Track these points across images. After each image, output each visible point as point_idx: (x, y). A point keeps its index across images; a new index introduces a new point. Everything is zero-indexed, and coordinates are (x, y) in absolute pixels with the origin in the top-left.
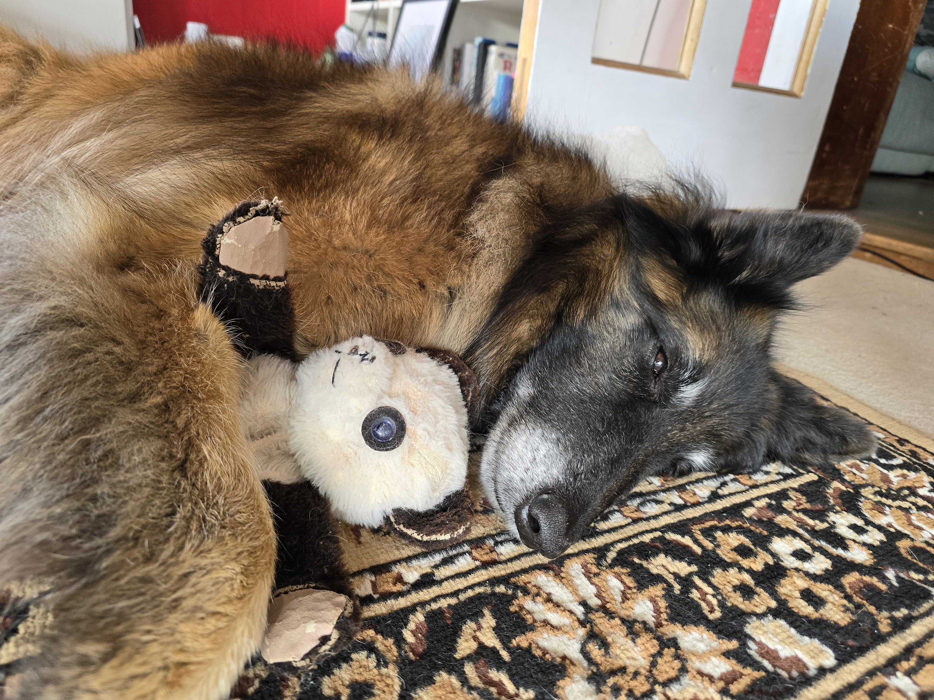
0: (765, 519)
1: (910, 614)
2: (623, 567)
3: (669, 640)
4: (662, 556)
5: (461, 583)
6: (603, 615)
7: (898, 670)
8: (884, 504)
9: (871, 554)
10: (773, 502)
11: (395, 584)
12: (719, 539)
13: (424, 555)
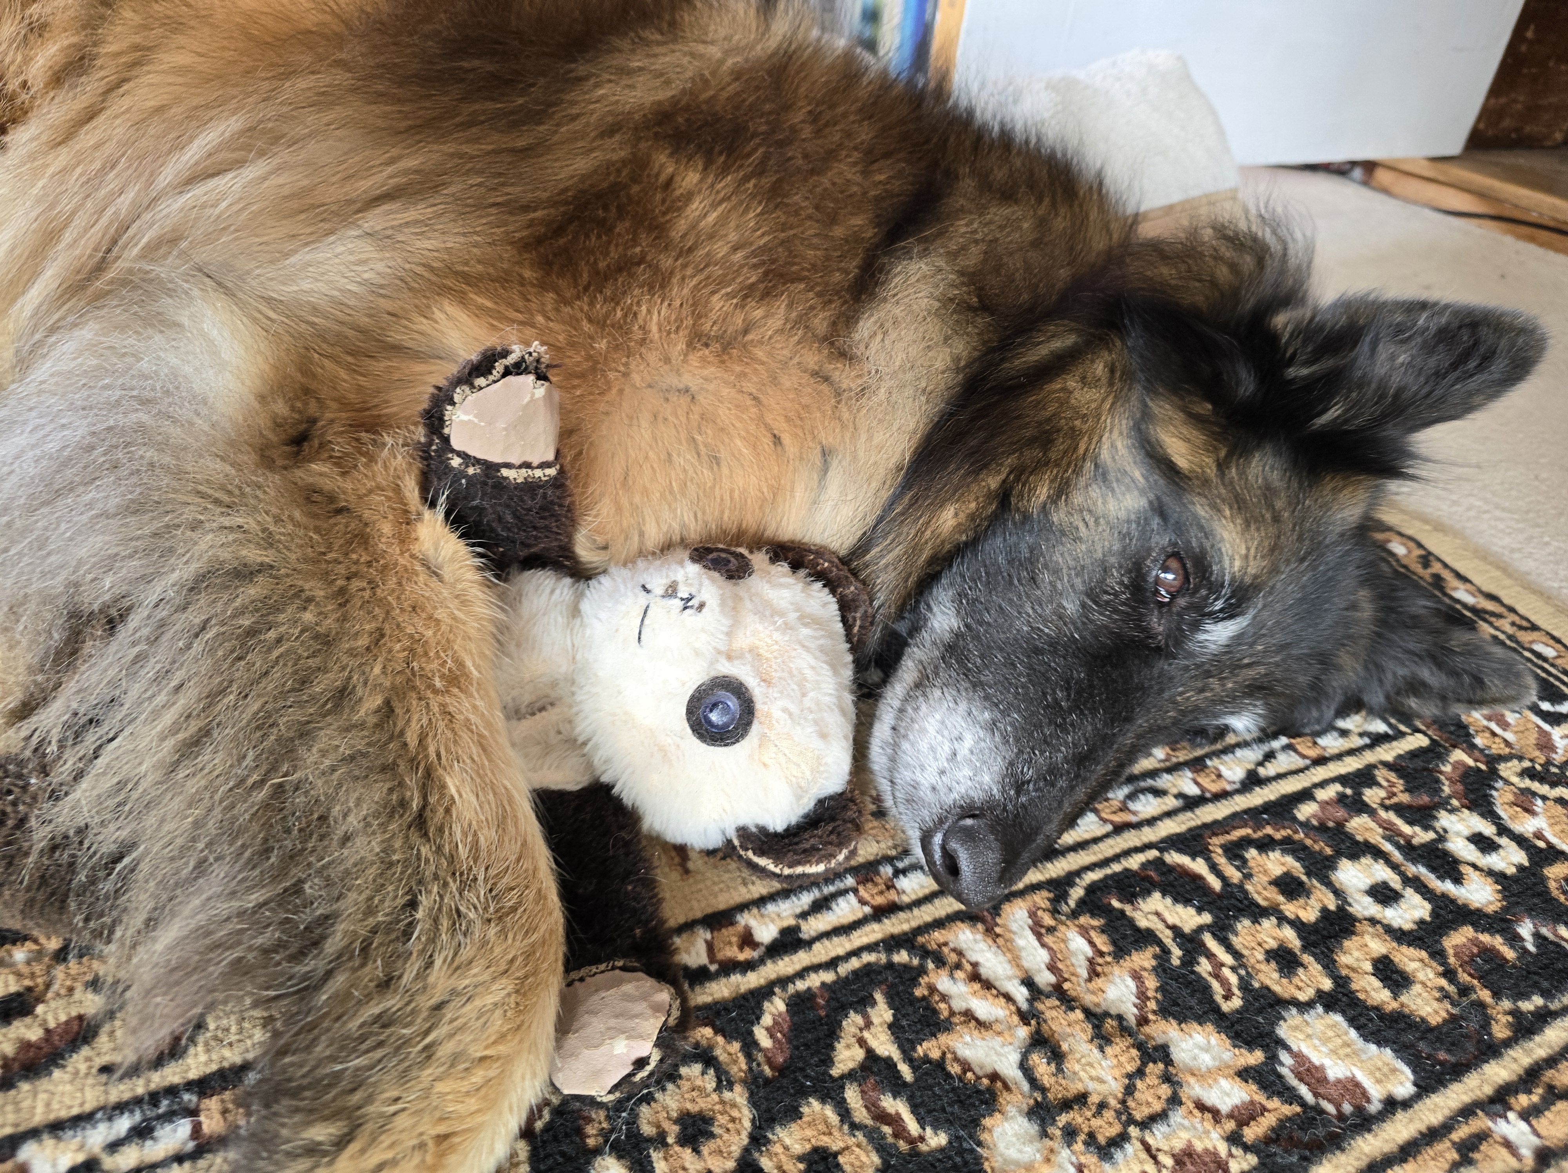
0: (1331, 824)
1: (1546, 1006)
2: (1093, 915)
3: (1156, 1048)
4: (1157, 895)
5: (839, 946)
6: (1057, 1003)
7: (1511, 1109)
8: (1534, 794)
9: (1499, 892)
10: (1349, 791)
11: (741, 948)
12: (1251, 863)
13: (785, 894)
